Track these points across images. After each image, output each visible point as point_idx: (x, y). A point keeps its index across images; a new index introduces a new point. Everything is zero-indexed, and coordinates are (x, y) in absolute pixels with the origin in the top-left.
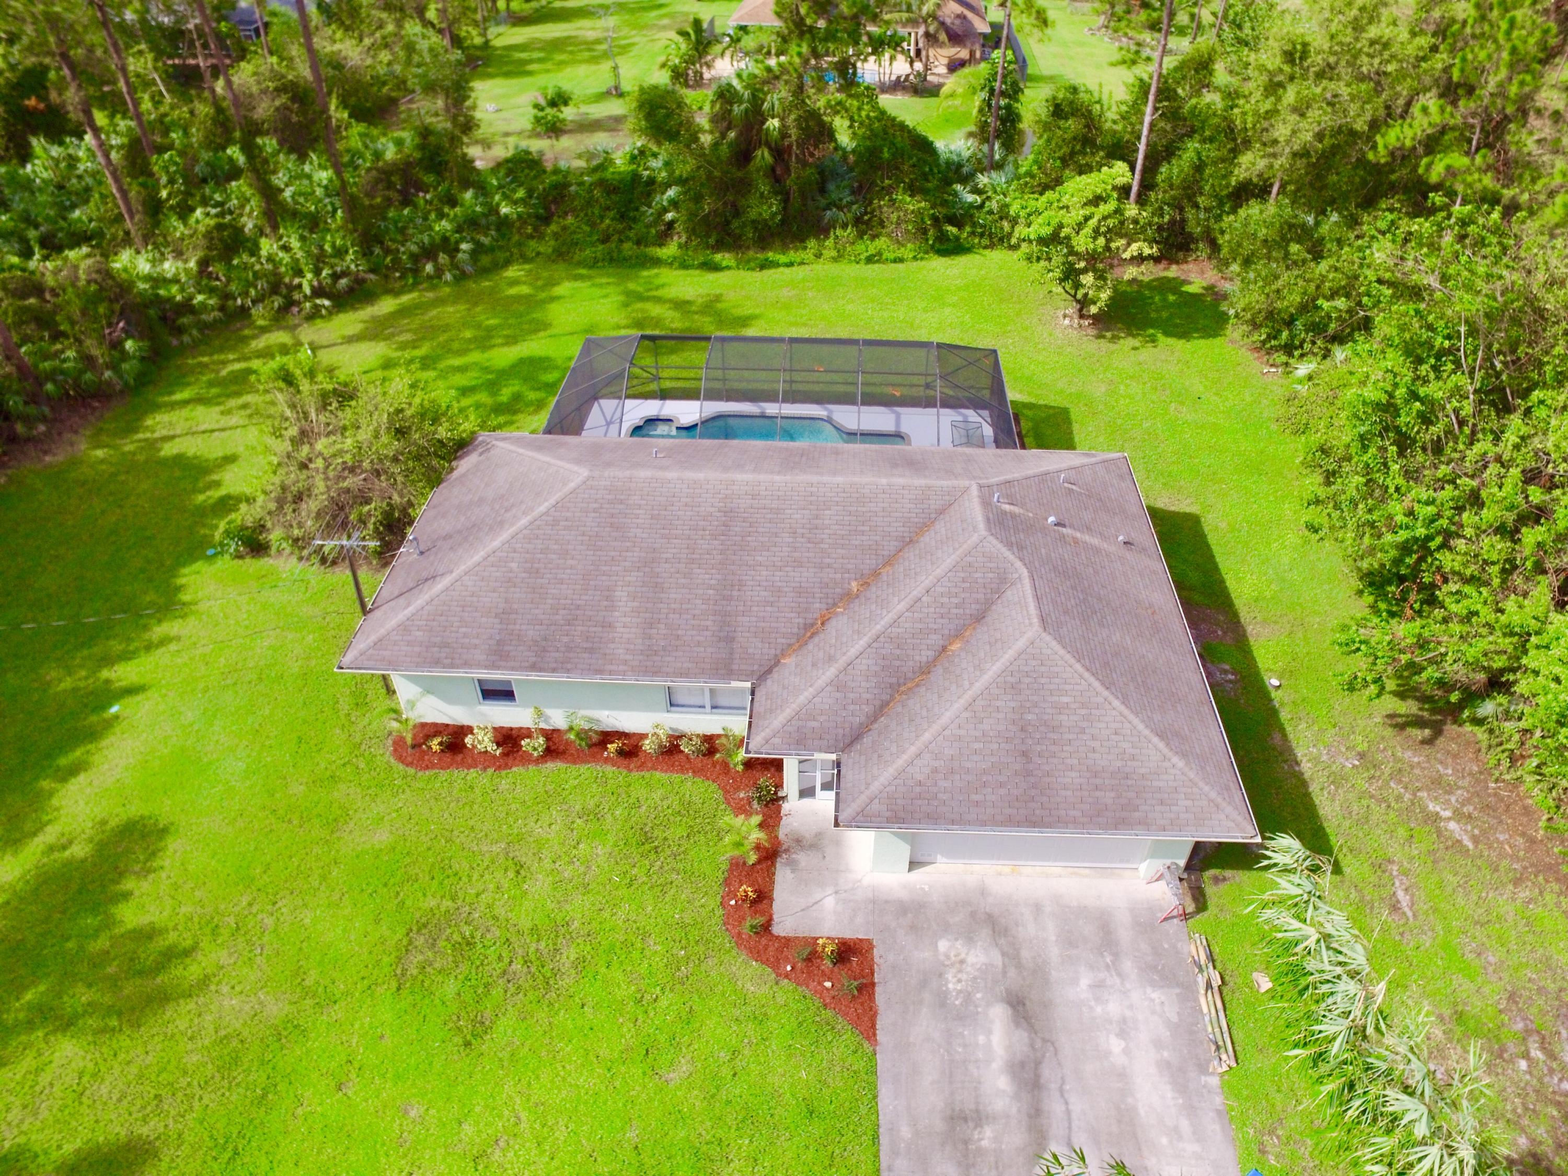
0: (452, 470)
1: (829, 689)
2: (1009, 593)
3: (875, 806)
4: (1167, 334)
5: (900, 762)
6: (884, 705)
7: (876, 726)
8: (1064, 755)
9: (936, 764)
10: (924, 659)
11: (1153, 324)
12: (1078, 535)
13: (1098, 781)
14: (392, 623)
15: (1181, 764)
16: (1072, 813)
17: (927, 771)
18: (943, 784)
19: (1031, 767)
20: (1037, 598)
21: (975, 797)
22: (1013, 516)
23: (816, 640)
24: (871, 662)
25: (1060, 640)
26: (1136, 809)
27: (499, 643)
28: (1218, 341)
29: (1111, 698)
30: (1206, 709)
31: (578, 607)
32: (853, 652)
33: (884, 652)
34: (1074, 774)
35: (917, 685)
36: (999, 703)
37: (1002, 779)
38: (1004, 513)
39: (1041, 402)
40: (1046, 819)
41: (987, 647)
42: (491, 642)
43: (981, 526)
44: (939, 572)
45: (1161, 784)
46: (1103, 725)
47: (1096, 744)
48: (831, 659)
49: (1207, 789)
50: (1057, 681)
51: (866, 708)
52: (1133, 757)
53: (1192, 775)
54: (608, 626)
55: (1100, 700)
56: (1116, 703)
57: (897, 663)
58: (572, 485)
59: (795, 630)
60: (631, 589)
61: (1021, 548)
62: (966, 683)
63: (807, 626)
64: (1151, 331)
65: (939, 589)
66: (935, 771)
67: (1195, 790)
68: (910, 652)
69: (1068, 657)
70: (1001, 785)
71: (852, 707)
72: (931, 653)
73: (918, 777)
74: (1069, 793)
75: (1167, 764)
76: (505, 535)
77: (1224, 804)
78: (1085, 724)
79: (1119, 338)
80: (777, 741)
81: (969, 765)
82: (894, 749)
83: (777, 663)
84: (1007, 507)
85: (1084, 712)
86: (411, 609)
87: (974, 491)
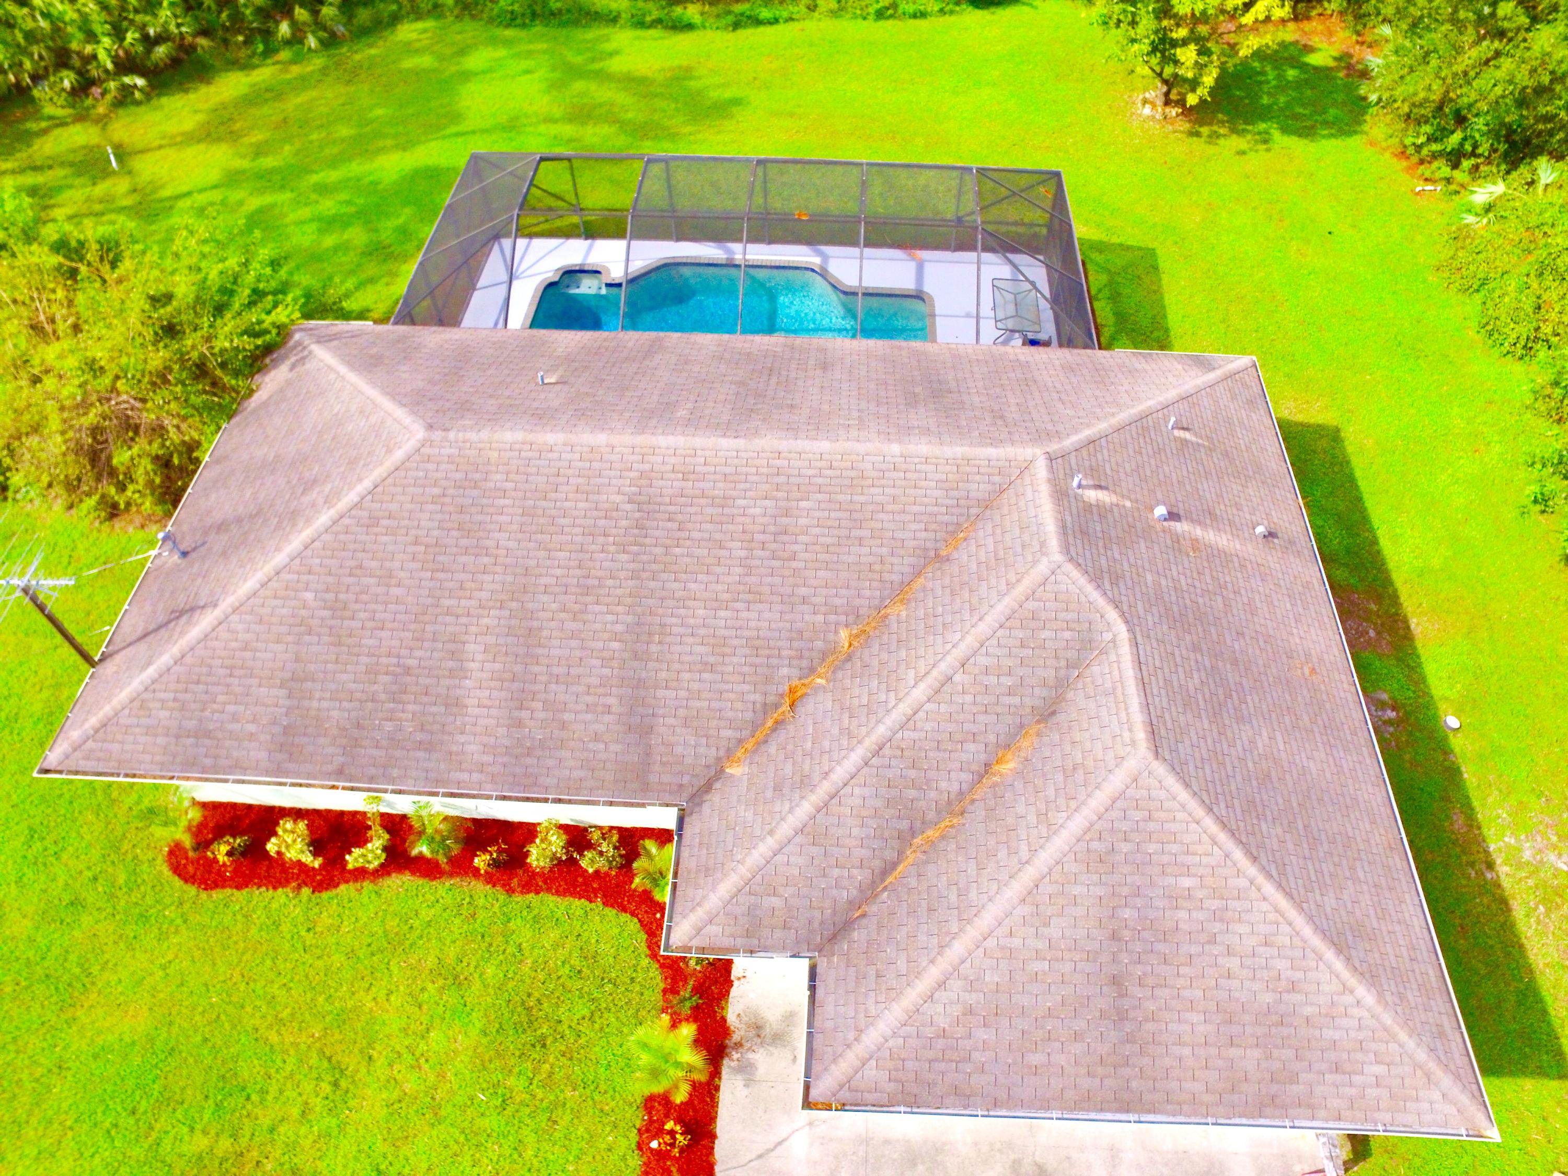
0: (251, 392)
1: (799, 839)
2: (1095, 669)
3: (871, 1072)
4: (1285, 130)
5: (912, 995)
6: (889, 868)
7: (874, 908)
8: (1181, 982)
9: (973, 998)
10: (955, 787)
11: (1264, 114)
12: (1198, 532)
13: (1235, 1029)
14: (123, 695)
15: (1369, 999)
16: (1189, 1085)
17: (956, 1010)
18: (981, 1034)
19: (1126, 1003)
20: (1143, 685)
21: (1036, 1059)
22: (1102, 511)
23: (782, 735)
24: (867, 791)
25: (1179, 770)
26: (1294, 1079)
27: (286, 730)
28: (1354, 141)
29: (1261, 879)
30: (1396, 861)
31: (407, 671)
32: (840, 773)
33: (890, 774)
34: (1196, 1018)
35: (943, 837)
36: (1077, 890)
37: (1079, 1025)
38: (1088, 507)
39: (1115, 240)
40: (1146, 1097)
41: (1060, 777)
42: (276, 730)
43: (1054, 543)
44: (983, 628)
45: (1337, 1035)
46: (1243, 929)
47: (1233, 963)
48: (805, 783)
49: (1411, 1044)
50: (1174, 848)
51: (860, 876)
52: (1293, 987)
53: (1388, 1019)
54: (454, 704)
55: (1242, 882)
56: (1269, 889)
57: (912, 793)
58: (399, 455)
59: (749, 715)
60: (491, 640)
61: (1116, 579)
62: (1024, 847)
63: (767, 708)
64: (1262, 126)
65: (983, 661)
66: (970, 1011)
67: (1393, 1046)
68: (932, 774)
69: (1193, 805)
70: (1077, 1037)
71: (836, 872)
72: (966, 777)
73: (943, 1022)
74: (1186, 1051)
75: (1348, 999)
76: (295, 543)
77: (1438, 1073)
78: (1217, 927)
79: (1218, 136)
80: (713, 929)
81: (1026, 1001)
82: (902, 965)
83: (720, 773)
84: (1092, 495)
85: (1216, 904)
86: (151, 671)
87: (1041, 470)
